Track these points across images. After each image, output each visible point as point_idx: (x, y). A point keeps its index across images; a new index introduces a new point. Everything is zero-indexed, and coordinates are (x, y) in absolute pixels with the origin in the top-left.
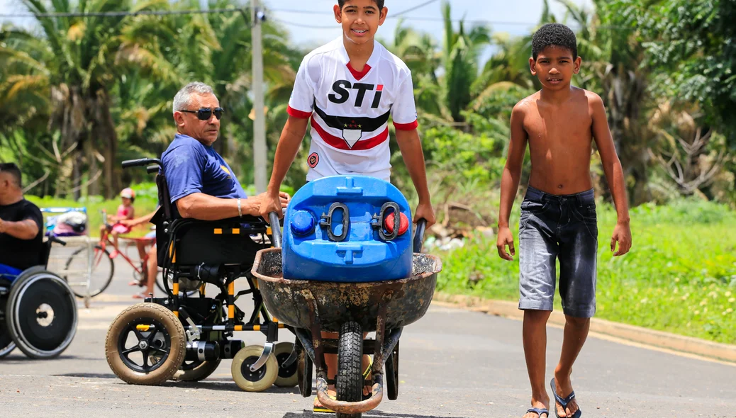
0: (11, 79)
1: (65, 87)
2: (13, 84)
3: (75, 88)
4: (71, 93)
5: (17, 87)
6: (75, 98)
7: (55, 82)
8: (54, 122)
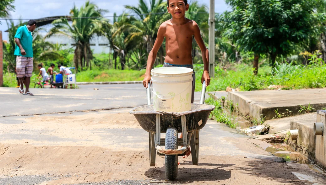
0: (131, 34)
1: (147, 36)
2: (132, 35)
3: (150, 36)
4: (149, 37)
5: (133, 36)
6: (150, 39)
7: (144, 34)
8: (144, 47)
